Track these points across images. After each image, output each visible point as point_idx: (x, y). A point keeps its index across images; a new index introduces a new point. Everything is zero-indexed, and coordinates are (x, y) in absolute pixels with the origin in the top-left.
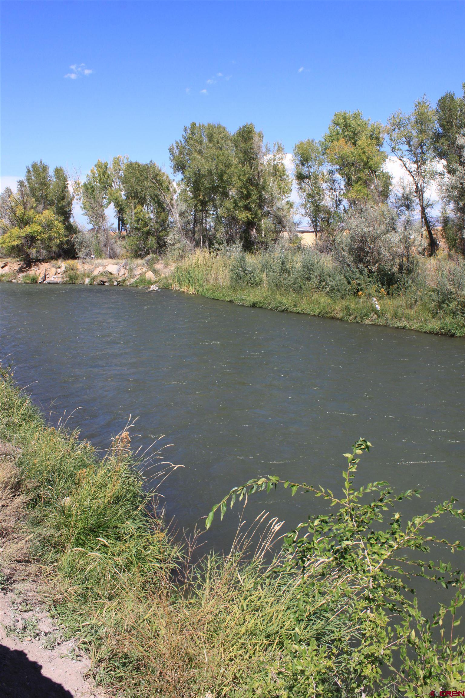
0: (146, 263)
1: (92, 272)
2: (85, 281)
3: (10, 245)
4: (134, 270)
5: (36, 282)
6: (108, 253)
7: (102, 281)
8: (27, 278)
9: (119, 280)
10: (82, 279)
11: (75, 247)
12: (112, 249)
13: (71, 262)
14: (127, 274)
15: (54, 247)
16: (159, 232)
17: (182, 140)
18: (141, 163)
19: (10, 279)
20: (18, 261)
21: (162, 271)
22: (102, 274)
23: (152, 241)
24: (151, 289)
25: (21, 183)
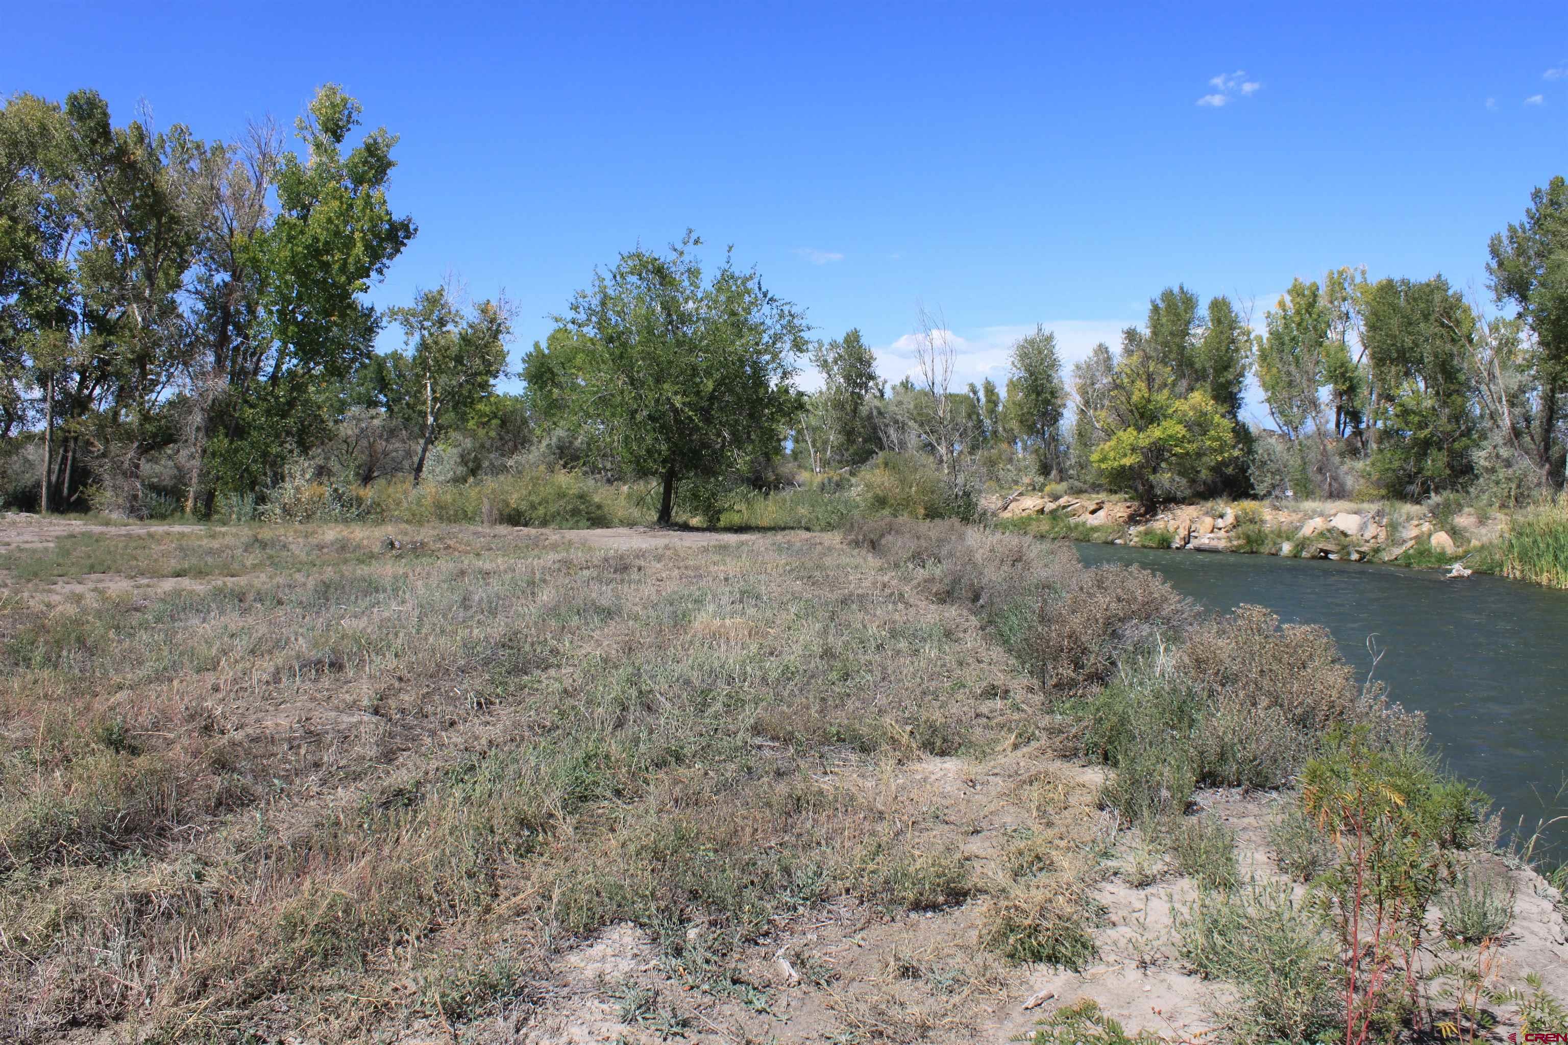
0: (1431, 511)
1: (1298, 529)
2: (1281, 549)
3: (1116, 464)
4: (1400, 529)
5: (1169, 547)
6: (1326, 487)
7: (1322, 550)
8: (1149, 537)
9: (1362, 549)
10: (1275, 544)
11: (1250, 471)
12: (1335, 478)
13: (1248, 505)
14: (1383, 535)
15: (1204, 471)
16: (1454, 441)
17: (1525, 220)
18: (1412, 281)
19: (1110, 538)
20: (1126, 500)
21: (1472, 533)
22: (1322, 534)
23: (1435, 462)
24: (1454, 573)
25: (1131, 335)
